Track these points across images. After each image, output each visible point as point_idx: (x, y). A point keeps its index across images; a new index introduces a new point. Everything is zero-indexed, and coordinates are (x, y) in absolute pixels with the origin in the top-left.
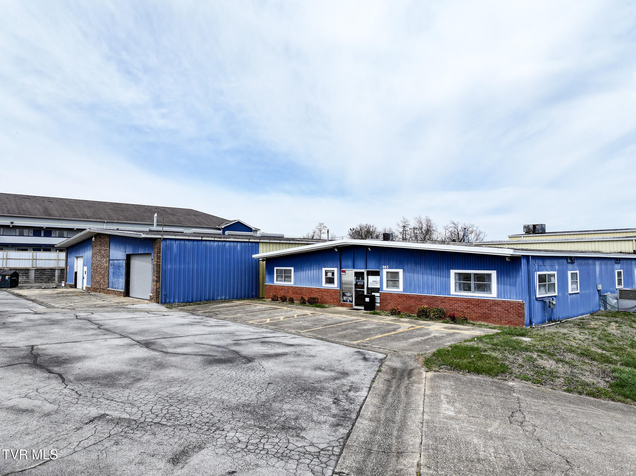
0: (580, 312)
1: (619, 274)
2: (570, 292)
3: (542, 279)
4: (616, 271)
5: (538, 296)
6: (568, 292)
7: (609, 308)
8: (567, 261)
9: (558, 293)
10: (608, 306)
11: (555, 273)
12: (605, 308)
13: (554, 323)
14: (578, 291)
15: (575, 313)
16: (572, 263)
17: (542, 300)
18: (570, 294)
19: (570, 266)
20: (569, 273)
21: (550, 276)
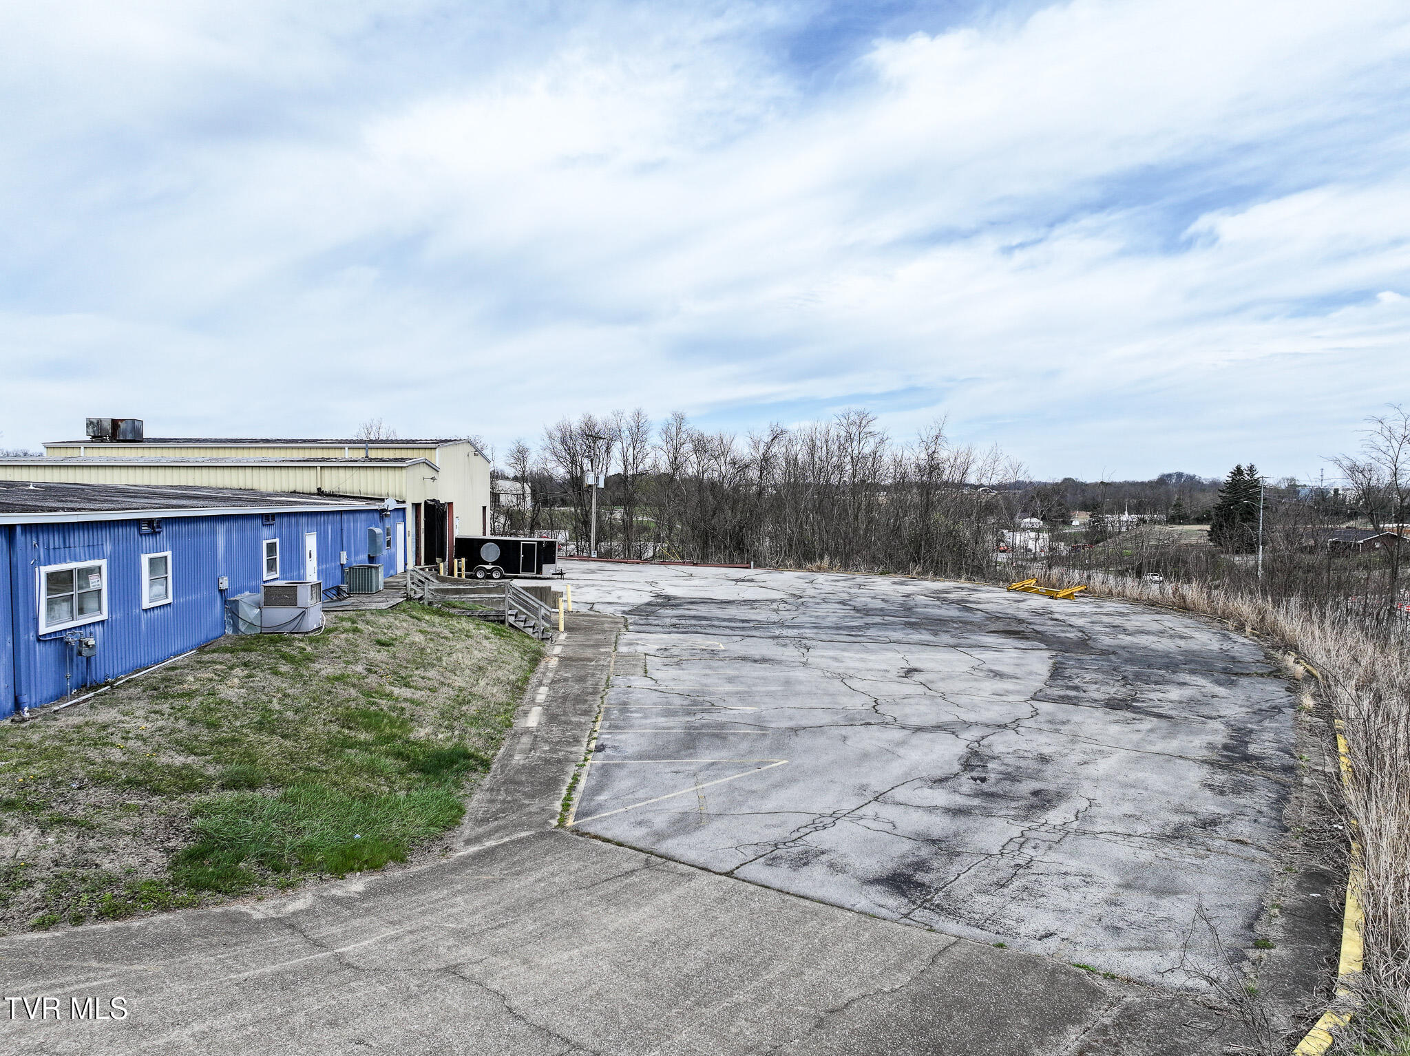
0: (173, 649)
1: (271, 548)
2: (146, 604)
3: (58, 582)
4: (265, 543)
5: (43, 629)
6: (140, 605)
7: (242, 627)
8: (139, 529)
9: (111, 611)
10: (241, 623)
11: (103, 563)
12: (236, 628)
13: (91, 694)
14: (170, 600)
15: (158, 654)
16: (154, 533)
17: (58, 639)
18: (146, 610)
19: (147, 542)
20: (145, 560)
21: (85, 573)
